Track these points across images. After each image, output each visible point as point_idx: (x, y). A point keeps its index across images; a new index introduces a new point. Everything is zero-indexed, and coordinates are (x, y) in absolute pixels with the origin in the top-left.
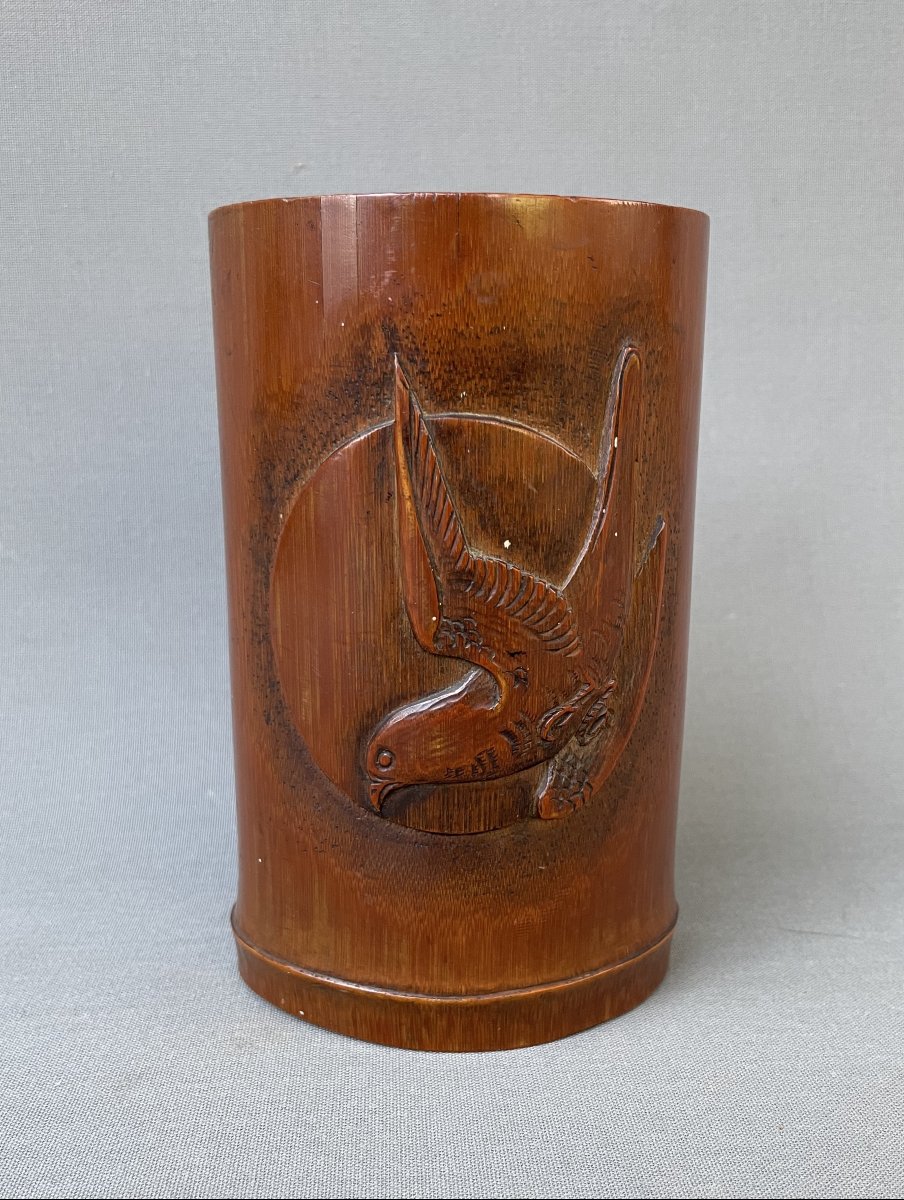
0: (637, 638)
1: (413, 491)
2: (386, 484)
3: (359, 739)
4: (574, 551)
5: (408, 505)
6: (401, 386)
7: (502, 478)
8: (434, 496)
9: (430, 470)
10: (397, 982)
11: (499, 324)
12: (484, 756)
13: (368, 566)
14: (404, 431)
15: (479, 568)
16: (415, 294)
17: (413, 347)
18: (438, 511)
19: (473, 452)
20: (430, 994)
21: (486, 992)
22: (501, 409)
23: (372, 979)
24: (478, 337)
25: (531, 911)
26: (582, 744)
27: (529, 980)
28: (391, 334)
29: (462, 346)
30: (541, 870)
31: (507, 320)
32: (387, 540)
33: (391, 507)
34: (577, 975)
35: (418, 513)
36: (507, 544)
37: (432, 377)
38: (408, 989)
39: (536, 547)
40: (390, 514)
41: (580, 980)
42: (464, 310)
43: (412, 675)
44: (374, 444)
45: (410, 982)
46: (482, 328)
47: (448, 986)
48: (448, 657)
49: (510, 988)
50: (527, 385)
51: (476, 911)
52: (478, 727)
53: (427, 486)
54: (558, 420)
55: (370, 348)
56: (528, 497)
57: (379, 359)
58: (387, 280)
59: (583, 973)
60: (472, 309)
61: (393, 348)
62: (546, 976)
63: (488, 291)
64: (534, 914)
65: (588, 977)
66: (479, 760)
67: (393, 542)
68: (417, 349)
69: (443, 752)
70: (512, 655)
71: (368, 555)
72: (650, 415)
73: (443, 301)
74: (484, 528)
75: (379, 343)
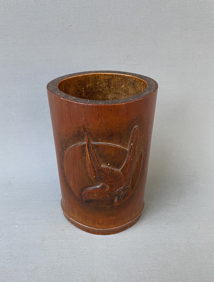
0: (136, 173)
1: (90, 156)
2: (85, 154)
3: (81, 191)
4: (123, 164)
5: (89, 158)
6: (87, 138)
7: (108, 154)
8: (94, 157)
9: (93, 153)
10: (89, 225)
11: (107, 128)
12: (105, 197)
13: (82, 166)
14: (88, 146)
15: (103, 169)
16: (89, 123)
17: (89, 132)
18: (95, 160)
19: (101, 150)
20: (95, 228)
21: (106, 228)
22: (108, 142)
23: (85, 224)
24: (102, 130)
25: (114, 217)
26: (124, 192)
27: (113, 226)
28: (85, 129)
29: (99, 132)
30: (116, 211)
31: (109, 127)
32: (85, 162)
33: (86, 157)
34: (122, 225)
35: (91, 159)
36: (109, 164)
37: (93, 137)
38: (91, 227)
39: (115, 165)
40: (86, 158)
41: (123, 225)
42: (100, 126)
43: (91, 183)
44: (82, 147)
45: (92, 226)
46: (103, 129)
47: (98, 227)
48: (97, 181)
49: (110, 228)
50: (113, 138)
51: (103, 217)
52: (103, 193)
53: (92, 156)
54: (119, 143)
55: (80, 130)
56: (113, 157)
57: (82, 133)
58: (83, 120)
59: (123, 224)
60: (101, 126)
61: (85, 131)
62: (116, 226)
63: (104, 123)
64: (114, 218)
65: (124, 225)
66: (104, 198)
67: (86, 163)
68: (90, 132)
69: (97, 196)
70: (110, 182)
71: (81, 164)
72: (140, 136)
73: (95, 124)
74: (104, 162)
75: (82, 130)
